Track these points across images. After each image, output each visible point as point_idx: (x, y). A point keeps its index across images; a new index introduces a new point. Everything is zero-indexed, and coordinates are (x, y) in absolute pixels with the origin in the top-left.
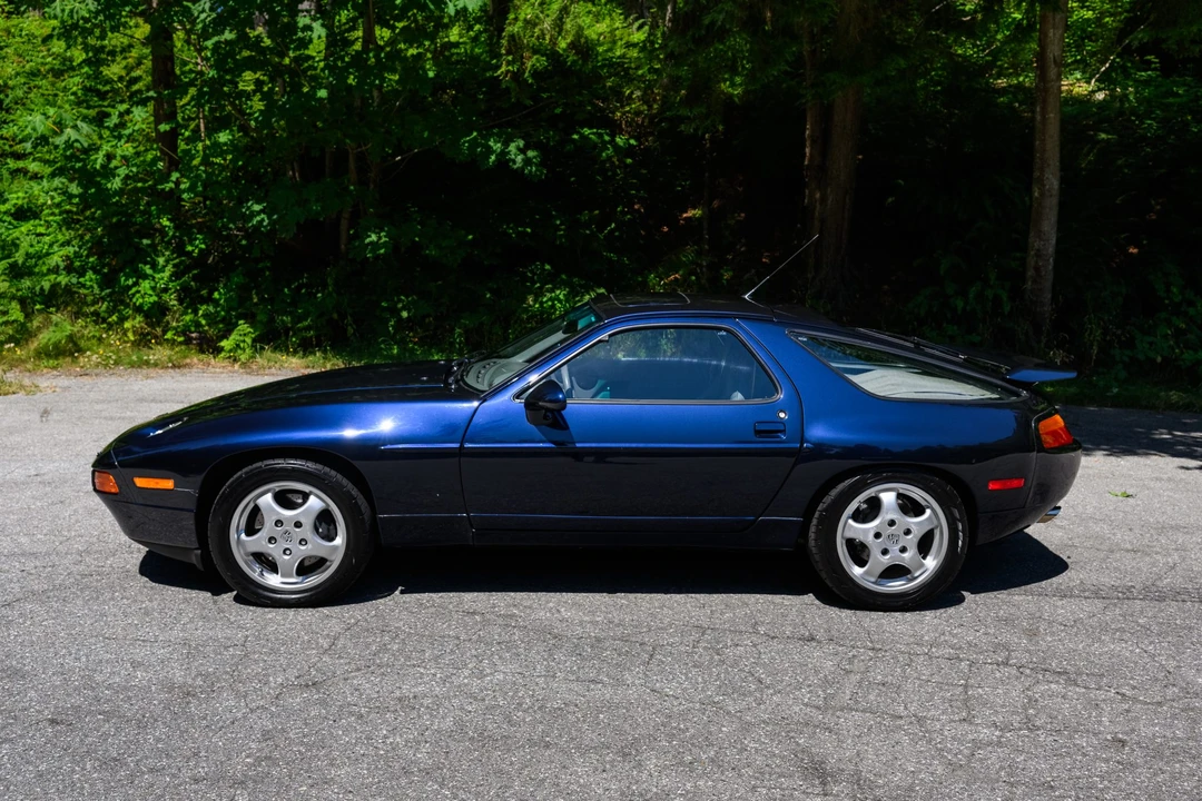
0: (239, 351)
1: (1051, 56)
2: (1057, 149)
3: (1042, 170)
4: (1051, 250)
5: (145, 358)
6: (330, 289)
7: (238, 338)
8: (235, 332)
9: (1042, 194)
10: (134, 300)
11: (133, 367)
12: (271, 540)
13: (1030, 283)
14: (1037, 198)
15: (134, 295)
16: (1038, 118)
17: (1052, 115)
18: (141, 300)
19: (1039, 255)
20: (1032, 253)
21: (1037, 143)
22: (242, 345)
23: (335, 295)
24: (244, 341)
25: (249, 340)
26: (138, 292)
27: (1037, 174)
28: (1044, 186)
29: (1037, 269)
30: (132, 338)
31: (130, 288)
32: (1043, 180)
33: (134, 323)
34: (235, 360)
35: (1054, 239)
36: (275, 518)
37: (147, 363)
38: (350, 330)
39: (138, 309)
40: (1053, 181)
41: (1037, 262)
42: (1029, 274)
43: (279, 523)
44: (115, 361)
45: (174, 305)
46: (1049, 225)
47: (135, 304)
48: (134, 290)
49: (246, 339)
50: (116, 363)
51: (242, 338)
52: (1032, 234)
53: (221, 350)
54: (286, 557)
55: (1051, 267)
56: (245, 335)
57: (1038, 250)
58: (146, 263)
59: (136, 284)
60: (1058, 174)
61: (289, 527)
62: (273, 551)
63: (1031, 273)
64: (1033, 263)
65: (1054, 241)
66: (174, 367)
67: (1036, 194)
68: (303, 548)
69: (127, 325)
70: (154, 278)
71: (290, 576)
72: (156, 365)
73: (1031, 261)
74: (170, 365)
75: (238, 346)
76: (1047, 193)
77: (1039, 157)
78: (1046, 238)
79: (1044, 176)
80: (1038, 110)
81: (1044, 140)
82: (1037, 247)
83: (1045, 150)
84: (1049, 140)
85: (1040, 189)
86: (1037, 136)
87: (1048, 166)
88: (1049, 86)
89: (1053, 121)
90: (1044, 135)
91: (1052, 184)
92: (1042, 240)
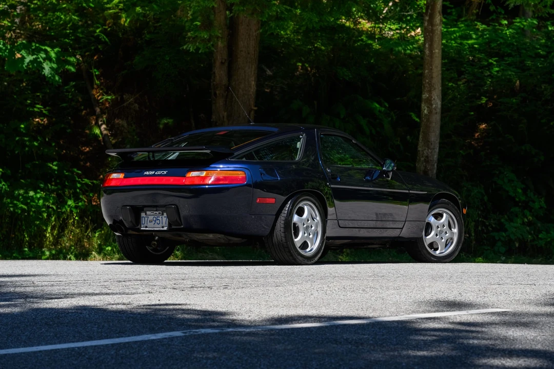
1: (439, 7)
2: (440, 76)
3: (430, 92)
4: (436, 157)
9: (430, 112)
14: (426, 115)
16: (426, 52)
17: (437, 51)
19: (427, 160)
20: (422, 160)
21: (426, 71)
27: (425, 96)
28: (432, 105)
32: (431, 100)
35: (438, 148)
41: (426, 167)
46: (435, 136)
52: (421, 144)
55: (435, 171)
57: (427, 157)
60: (440, 96)
64: (422, 168)
65: (437, 150)
67: (426, 111)
73: (421, 166)
76: (434, 111)
77: (428, 82)
78: (432, 147)
79: (432, 97)
80: (427, 46)
81: (432, 69)
82: (425, 154)
83: (432, 78)
84: (435, 70)
85: (428, 107)
86: (426, 66)
87: (435, 89)
88: (435, 28)
89: (437, 55)
90: (431, 65)
91: (437, 104)
92: (429, 148)
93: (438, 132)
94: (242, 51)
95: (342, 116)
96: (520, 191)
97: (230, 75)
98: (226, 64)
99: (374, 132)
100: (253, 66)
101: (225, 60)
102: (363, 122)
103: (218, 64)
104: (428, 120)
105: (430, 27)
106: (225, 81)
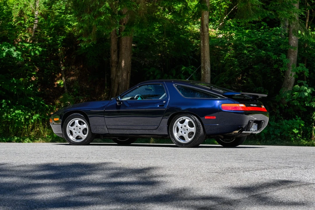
1: (205, 24)
2: (209, 56)
3: (204, 63)
9: (205, 73)
12: (74, 129)
14: (203, 74)
16: (202, 45)
17: (206, 44)
21: (202, 54)
27: (202, 65)
28: (205, 69)
32: (205, 67)
36: (76, 125)
40: (208, 67)
43: (77, 126)
54: (75, 134)
60: (210, 65)
61: (78, 128)
62: (74, 131)
67: (203, 72)
68: (79, 133)
71: (74, 138)
76: (206, 72)
77: (203, 59)
79: (205, 66)
80: (202, 42)
81: (204, 53)
83: (205, 57)
84: (206, 53)
85: (204, 71)
86: (202, 51)
87: (206, 62)
88: (205, 34)
89: (207, 46)
90: (204, 51)
91: (208, 69)
94: (123, 45)
95: (174, 75)
97: (118, 56)
98: (117, 52)
100: (129, 52)
101: (116, 50)
103: (112, 52)
104: (204, 77)
105: (202, 33)
106: (116, 60)
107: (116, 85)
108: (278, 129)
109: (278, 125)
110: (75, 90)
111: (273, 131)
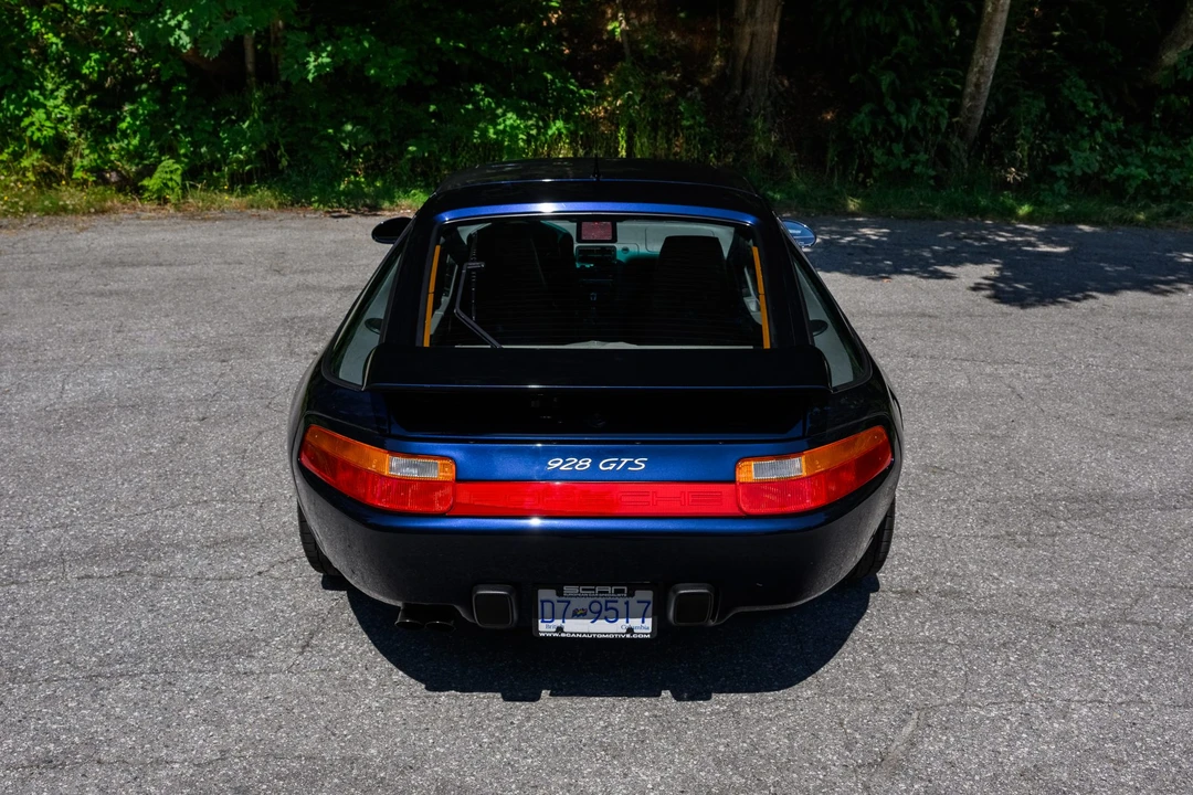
0: (168, 191)
4: (993, 67)
5: (61, 203)
6: (256, 115)
7: (164, 175)
8: (159, 169)
9: (995, 9)
10: (29, 133)
11: (48, 214)
13: (967, 100)
14: (988, 13)
15: (28, 127)
18: (37, 134)
19: (981, 72)
20: (976, 69)
22: (170, 184)
23: (261, 123)
24: (171, 179)
25: (177, 178)
26: (32, 124)
28: (998, 1)
29: (977, 86)
30: (33, 179)
31: (20, 119)
33: (32, 160)
34: (166, 201)
35: (997, 55)
37: (64, 209)
38: (284, 162)
39: (35, 145)
41: (978, 79)
42: (969, 90)
44: (24, 207)
45: (74, 139)
46: (995, 44)
47: (31, 138)
48: (26, 122)
49: (174, 177)
50: (27, 209)
51: (168, 176)
52: (978, 50)
53: (145, 189)
55: (989, 84)
56: (171, 172)
57: (982, 67)
58: (33, 89)
59: (27, 114)
63: (970, 89)
64: (974, 80)
65: (996, 58)
66: (96, 212)
67: (989, 9)
69: (25, 163)
70: (44, 106)
72: (75, 211)
73: (972, 78)
74: (93, 210)
75: (166, 185)
76: (1000, 8)
78: (989, 54)
82: (981, 63)
85: (993, 3)
92: (986, 56)
93: (1000, 35)
96: (1092, 104)
99: (919, 27)
102: (909, 16)
104: (991, 21)
107: (748, 37)
108: (1177, 170)
109: (1179, 159)
110: (646, 46)
111: (1163, 173)
